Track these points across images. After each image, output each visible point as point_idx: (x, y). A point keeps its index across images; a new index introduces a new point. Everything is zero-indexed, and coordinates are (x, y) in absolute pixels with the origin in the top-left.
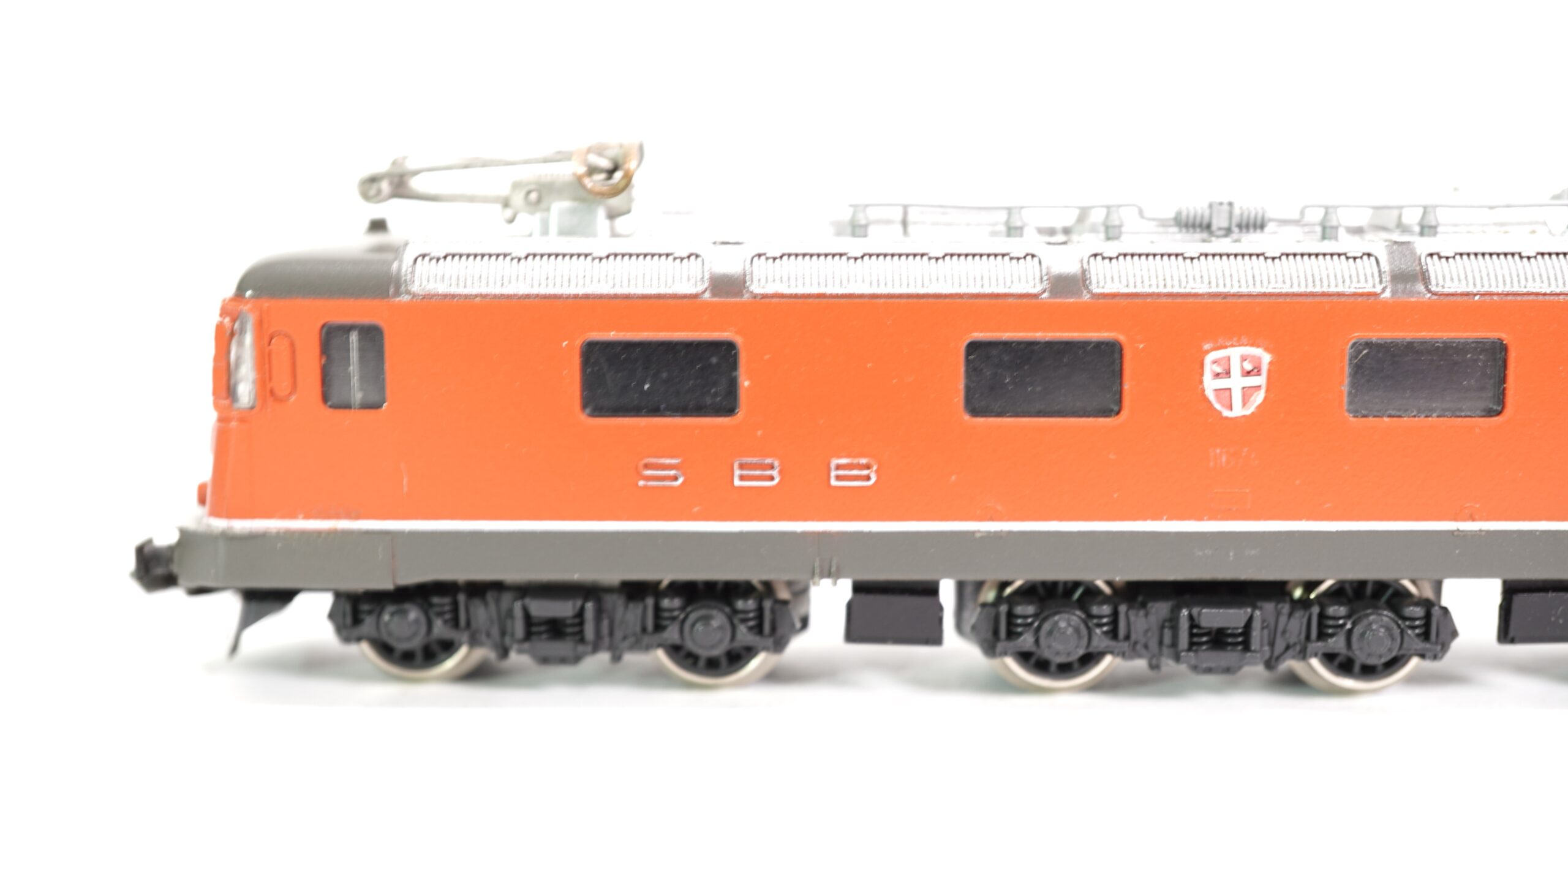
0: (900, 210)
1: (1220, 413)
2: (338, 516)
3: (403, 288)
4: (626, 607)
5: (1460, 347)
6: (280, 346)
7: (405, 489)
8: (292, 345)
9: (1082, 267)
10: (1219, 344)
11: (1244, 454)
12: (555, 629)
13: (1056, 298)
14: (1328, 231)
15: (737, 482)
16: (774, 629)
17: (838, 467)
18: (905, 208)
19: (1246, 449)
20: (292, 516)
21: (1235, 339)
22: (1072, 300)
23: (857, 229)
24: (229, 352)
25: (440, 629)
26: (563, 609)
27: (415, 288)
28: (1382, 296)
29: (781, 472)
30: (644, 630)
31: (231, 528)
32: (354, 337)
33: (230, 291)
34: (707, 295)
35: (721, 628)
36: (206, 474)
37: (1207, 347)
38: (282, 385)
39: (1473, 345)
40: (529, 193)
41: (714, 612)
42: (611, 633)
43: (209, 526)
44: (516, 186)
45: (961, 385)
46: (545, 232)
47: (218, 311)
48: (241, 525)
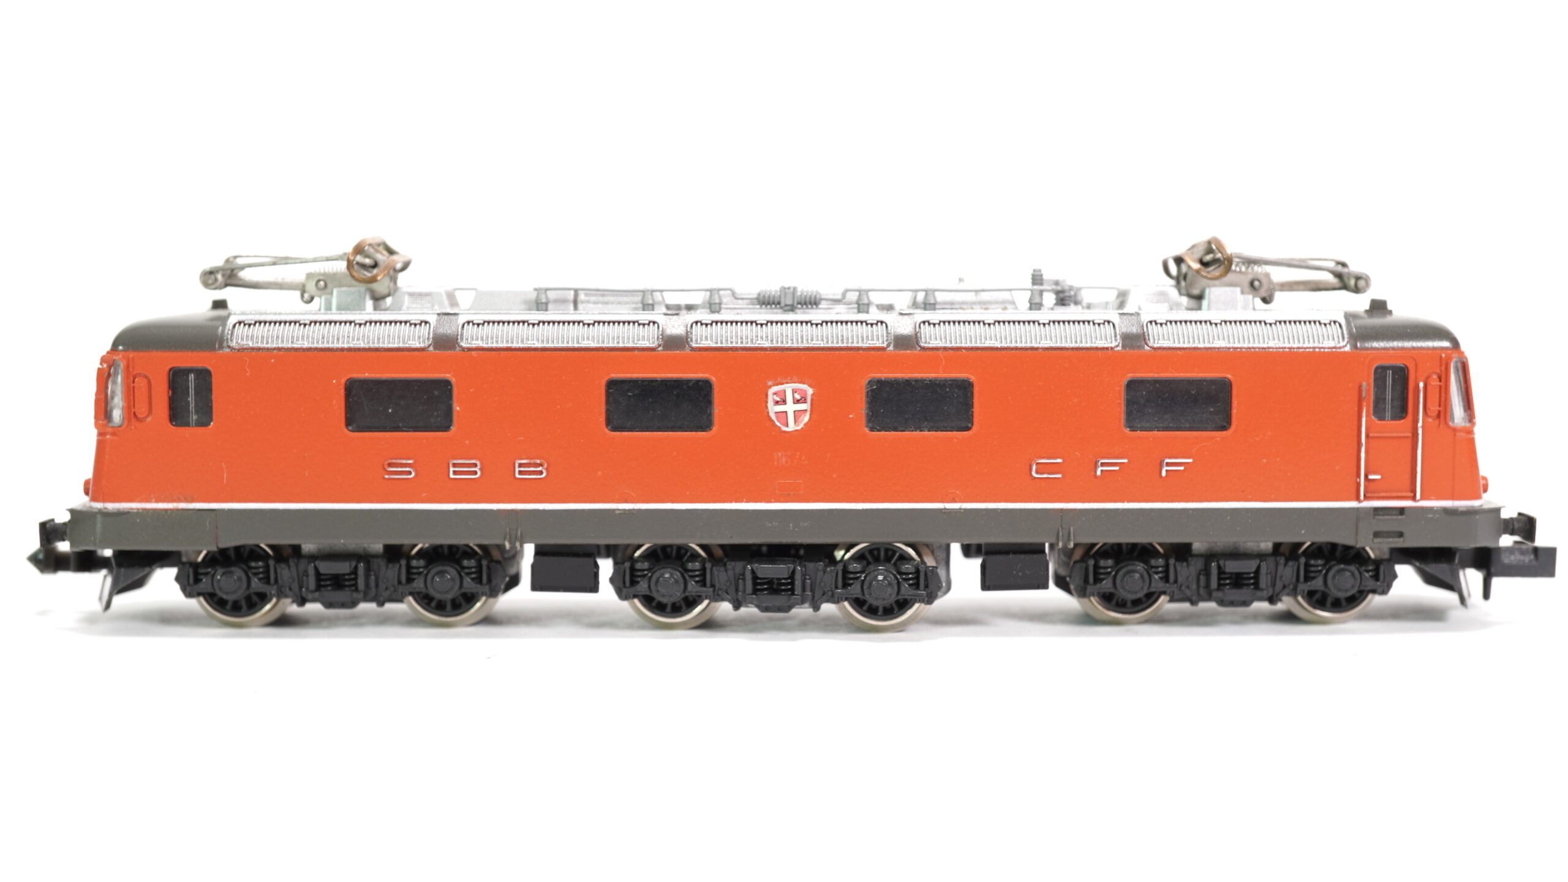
0: (572, 293)
1: (779, 428)
2: (179, 500)
3: (225, 344)
4: (387, 566)
5: (942, 383)
6: (141, 383)
7: (225, 482)
8: (149, 382)
9: (687, 330)
10: (777, 382)
11: (797, 457)
12: (337, 582)
13: (667, 350)
14: (861, 306)
15: (452, 476)
16: (489, 581)
17: (520, 465)
18: (576, 291)
19: (798, 453)
20: (148, 501)
21: (789, 378)
22: (678, 352)
23: (540, 305)
24: (107, 388)
25: (256, 584)
26: (343, 568)
27: (234, 344)
28: (888, 349)
29: (481, 469)
30: (400, 582)
31: (106, 508)
32: (192, 376)
33: (108, 347)
34: (431, 348)
35: (452, 579)
36: (89, 474)
37: (770, 383)
38: (141, 409)
39: (950, 382)
40: (319, 281)
41: (448, 568)
42: (377, 586)
43: (91, 507)
44: (309, 276)
45: (603, 408)
46: (328, 308)
47: (99, 361)
48: (111, 506)
